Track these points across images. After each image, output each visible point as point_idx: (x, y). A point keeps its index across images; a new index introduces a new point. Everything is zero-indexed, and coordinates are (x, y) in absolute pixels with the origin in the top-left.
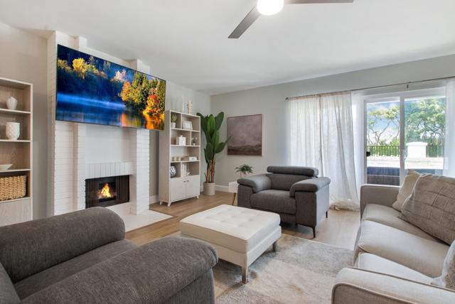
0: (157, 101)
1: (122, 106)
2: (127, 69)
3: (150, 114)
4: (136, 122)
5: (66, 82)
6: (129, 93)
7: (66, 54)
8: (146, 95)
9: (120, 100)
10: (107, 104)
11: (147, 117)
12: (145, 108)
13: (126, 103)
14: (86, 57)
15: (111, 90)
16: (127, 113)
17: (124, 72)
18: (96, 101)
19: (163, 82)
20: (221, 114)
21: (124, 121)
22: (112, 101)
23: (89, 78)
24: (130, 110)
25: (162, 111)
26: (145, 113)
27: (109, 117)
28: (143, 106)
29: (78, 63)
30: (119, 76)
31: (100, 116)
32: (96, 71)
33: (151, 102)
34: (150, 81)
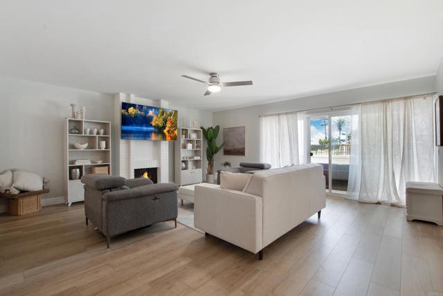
0: (172, 123)
1: (153, 129)
2: (155, 108)
3: (168, 131)
4: (160, 136)
5: (126, 120)
6: (157, 121)
7: (125, 106)
8: (165, 121)
9: (151, 125)
10: (145, 128)
11: (167, 133)
12: (165, 128)
13: (155, 127)
14: (134, 106)
15: (147, 121)
16: (155, 132)
17: (153, 110)
18: (139, 128)
19: (176, 112)
20: (218, 127)
21: (153, 137)
22: (147, 126)
23: (136, 116)
24: (157, 130)
25: (175, 130)
26: (165, 131)
27: (145, 136)
28: (164, 127)
29: (131, 110)
30: (151, 113)
31: (141, 135)
32: (139, 112)
33: (168, 125)
34: (168, 113)
